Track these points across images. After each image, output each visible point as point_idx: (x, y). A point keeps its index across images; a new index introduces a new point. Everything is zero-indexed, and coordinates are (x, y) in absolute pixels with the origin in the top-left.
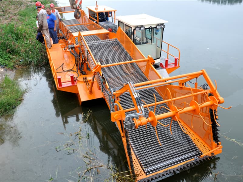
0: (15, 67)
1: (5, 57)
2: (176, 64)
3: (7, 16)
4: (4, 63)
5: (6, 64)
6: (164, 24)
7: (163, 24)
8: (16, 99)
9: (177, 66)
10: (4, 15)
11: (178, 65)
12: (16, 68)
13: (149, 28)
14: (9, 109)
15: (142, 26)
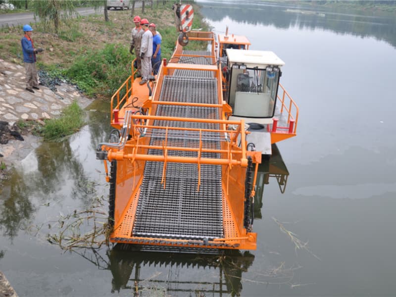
0: (95, 96)
1: (90, 81)
2: (291, 129)
3: (124, 35)
4: (84, 88)
5: (86, 89)
6: (279, 67)
7: (277, 67)
8: (70, 128)
9: (293, 133)
10: (120, 34)
11: (295, 132)
12: (96, 98)
13: (254, 69)
14: (56, 135)
15: (243, 64)
